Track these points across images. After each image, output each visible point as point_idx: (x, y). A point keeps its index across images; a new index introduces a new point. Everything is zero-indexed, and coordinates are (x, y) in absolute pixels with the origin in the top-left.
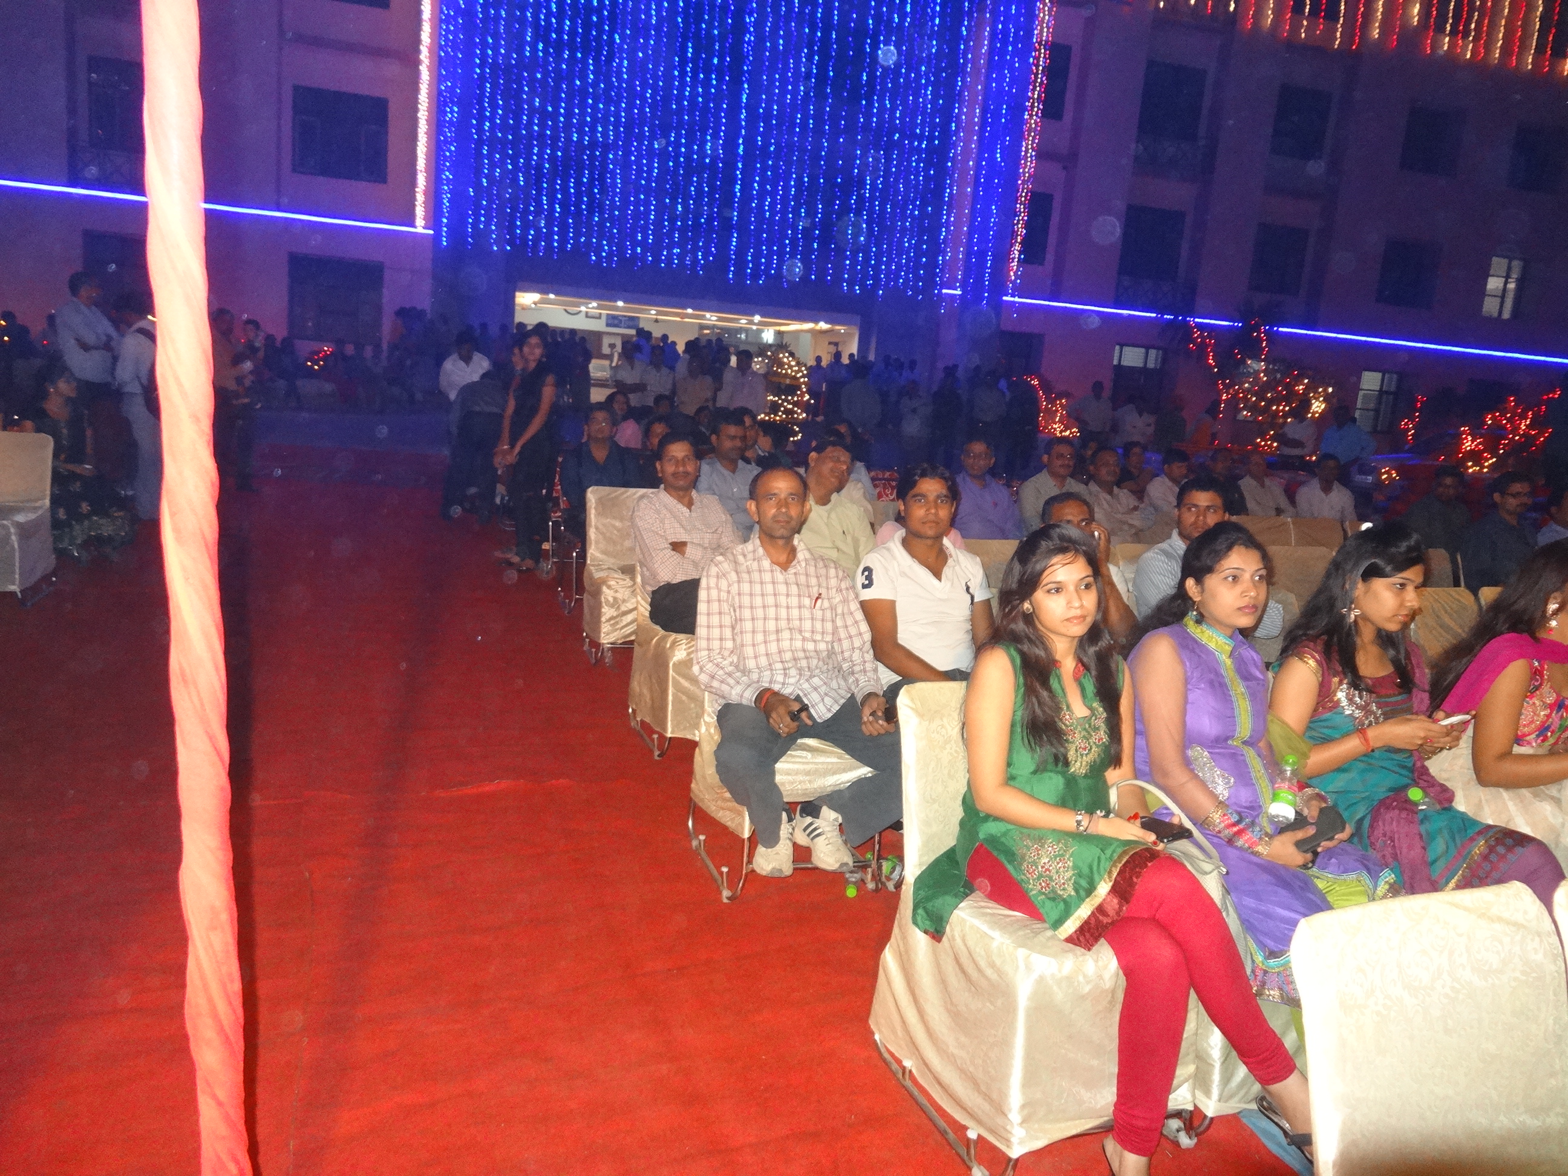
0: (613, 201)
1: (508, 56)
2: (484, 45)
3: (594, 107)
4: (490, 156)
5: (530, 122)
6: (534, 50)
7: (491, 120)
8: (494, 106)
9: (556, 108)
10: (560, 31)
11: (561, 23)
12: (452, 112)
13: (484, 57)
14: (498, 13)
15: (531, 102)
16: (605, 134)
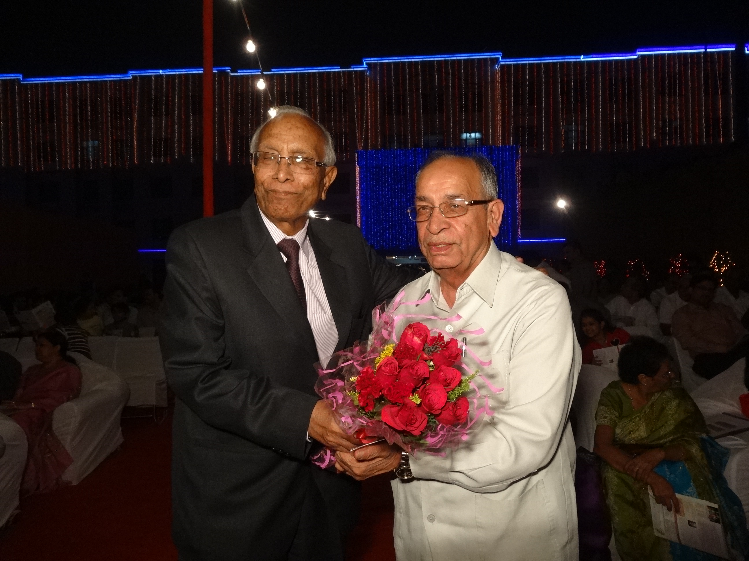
0: (404, 233)
1: (376, 203)
2: (371, 201)
3: (398, 211)
4: (374, 227)
5: (383, 217)
6: (382, 201)
7: (373, 218)
8: (374, 215)
9: (389, 213)
10: (388, 195)
11: (388, 193)
12: (364, 218)
13: (371, 204)
14: (373, 194)
15: (382, 213)
16: (401, 217)
